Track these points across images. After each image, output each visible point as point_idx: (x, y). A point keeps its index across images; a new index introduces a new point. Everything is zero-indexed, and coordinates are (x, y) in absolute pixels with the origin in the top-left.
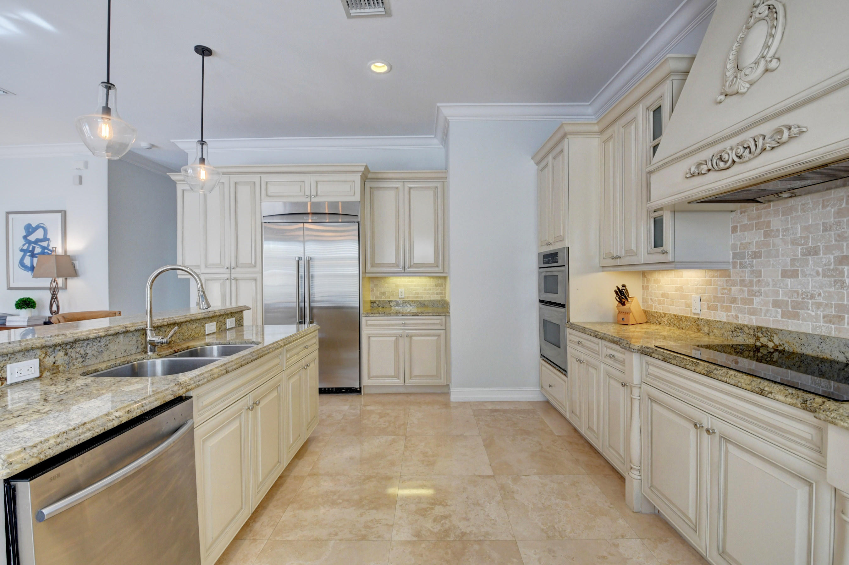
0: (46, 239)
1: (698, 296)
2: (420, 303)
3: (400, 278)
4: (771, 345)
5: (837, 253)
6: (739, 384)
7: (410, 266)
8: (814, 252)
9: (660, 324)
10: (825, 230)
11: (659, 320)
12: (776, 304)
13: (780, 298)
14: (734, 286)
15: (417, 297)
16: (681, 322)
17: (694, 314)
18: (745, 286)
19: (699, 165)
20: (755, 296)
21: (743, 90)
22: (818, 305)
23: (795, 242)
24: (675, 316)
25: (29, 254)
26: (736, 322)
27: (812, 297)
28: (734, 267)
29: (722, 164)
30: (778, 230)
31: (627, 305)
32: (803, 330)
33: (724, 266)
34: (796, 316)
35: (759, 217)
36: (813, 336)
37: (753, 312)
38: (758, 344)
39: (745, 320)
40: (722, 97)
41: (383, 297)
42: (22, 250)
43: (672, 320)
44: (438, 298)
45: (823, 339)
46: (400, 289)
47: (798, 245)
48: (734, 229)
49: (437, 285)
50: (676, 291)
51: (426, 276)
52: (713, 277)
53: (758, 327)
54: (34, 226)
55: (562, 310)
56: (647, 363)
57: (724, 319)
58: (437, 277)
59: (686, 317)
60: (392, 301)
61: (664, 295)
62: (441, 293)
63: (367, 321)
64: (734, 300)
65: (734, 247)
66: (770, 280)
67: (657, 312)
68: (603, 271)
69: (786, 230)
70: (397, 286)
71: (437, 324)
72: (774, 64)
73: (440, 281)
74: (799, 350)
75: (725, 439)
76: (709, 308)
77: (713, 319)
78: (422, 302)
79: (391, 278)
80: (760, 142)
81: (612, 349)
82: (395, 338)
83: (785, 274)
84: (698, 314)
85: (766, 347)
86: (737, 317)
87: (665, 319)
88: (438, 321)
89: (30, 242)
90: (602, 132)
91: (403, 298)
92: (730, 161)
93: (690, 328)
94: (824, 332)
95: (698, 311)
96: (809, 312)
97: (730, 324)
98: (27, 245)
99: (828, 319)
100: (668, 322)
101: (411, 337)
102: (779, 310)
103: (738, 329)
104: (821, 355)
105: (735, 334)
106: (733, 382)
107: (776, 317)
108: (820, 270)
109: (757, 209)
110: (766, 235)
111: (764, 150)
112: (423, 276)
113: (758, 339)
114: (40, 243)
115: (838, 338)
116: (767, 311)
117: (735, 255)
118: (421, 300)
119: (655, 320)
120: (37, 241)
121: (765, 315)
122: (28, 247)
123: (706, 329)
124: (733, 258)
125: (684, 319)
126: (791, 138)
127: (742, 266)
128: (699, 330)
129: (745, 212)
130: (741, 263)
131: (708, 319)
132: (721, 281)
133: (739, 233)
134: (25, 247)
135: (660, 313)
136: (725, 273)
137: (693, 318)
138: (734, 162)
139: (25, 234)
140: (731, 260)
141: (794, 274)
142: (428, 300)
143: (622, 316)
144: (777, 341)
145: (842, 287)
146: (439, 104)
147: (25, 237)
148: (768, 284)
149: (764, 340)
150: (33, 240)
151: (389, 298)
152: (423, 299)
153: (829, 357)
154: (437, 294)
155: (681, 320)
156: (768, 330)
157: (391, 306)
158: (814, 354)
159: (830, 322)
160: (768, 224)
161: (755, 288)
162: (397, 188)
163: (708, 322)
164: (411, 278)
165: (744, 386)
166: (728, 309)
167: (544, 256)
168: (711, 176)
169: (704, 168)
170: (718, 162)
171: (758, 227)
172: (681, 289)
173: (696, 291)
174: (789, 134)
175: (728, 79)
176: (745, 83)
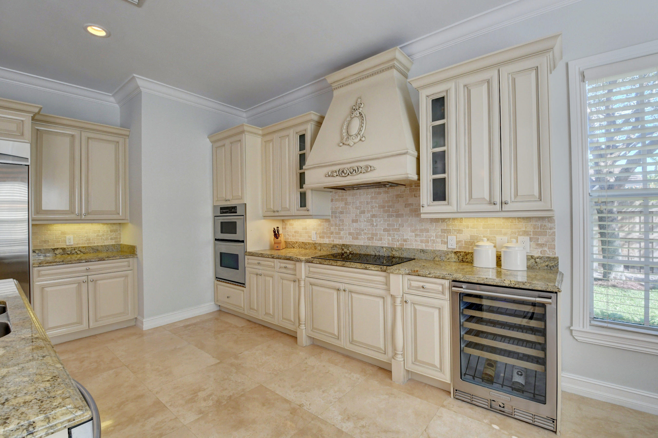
1: (315, 232)
2: (93, 249)
3: (67, 225)
4: (348, 252)
5: (371, 213)
6: (357, 267)
7: (87, 213)
8: (363, 212)
9: (294, 248)
10: (367, 204)
11: (293, 246)
12: (350, 234)
13: (351, 231)
14: (332, 226)
15: (88, 243)
16: (306, 246)
17: (313, 241)
18: (337, 226)
19: (332, 172)
20: (341, 231)
21: (351, 145)
22: (365, 234)
23: (357, 208)
24: (303, 243)
26: (333, 243)
27: (363, 230)
28: (332, 218)
29: (343, 174)
30: (350, 202)
31: (279, 238)
32: (360, 244)
33: (328, 218)
34: (357, 238)
35: (343, 196)
36: (364, 246)
37: (341, 238)
38: (343, 252)
39: (337, 242)
40: (341, 144)
41: (44, 245)
43: (301, 245)
44: (113, 242)
45: (367, 247)
46: (68, 236)
47: (358, 209)
48: (332, 200)
49: (111, 231)
50: (303, 229)
51: (99, 223)
52: (322, 222)
53: (343, 245)
55: (242, 244)
56: (309, 267)
57: (328, 242)
58: (111, 224)
59: (309, 243)
60: (57, 249)
61: (295, 232)
62: (116, 238)
63: (39, 271)
64: (332, 233)
65: (332, 208)
66: (347, 224)
67: (292, 242)
68: (264, 219)
69: (353, 203)
70: (63, 233)
71: (124, 266)
72: (363, 139)
73: (115, 227)
74: (359, 253)
75: (351, 292)
76: (320, 237)
77: (322, 242)
78: (95, 248)
79: (55, 225)
80: (360, 169)
81: (284, 263)
82: (77, 284)
83: (353, 221)
84: (315, 241)
85: (346, 253)
86: (333, 241)
87: (297, 245)
88: (126, 264)
90: (263, 135)
91: (72, 245)
92: (347, 174)
93: (311, 248)
94: (367, 244)
95: (315, 240)
96: (362, 236)
97: (331, 244)
99: (369, 239)
100: (298, 246)
101: (96, 281)
102: (351, 237)
103: (335, 246)
104: (367, 253)
105: (333, 248)
106: (354, 267)
107: (350, 239)
108: (366, 219)
109: (342, 192)
110: (346, 204)
111: (361, 172)
112: (95, 223)
113: (343, 250)
115: (372, 246)
116: (346, 237)
117: (332, 212)
118: (94, 246)
119: (291, 246)
121: (346, 239)
123: (319, 248)
124: (332, 213)
125: (307, 244)
126: (371, 170)
127: (336, 217)
128: (315, 249)
129: (337, 193)
130: (335, 216)
131: (320, 242)
132: (326, 224)
133: (334, 202)
135: (294, 242)
136: (328, 221)
137: (312, 243)
138: (348, 174)
140: (331, 215)
141: (356, 221)
142: (102, 246)
143: (276, 245)
144: (350, 250)
145: (373, 226)
146: (135, 75)
148: (346, 225)
149: (345, 250)
151: (54, 245)
152: (96, 245)
153: (370, 254)
154: (111, 239)
155: (306, 244)
156: (347, 245)
157: (55, 254)
158: (364, 253)
159: (369, 240)
160: (346, 199)
161: (341, 227)
162: (73, 136)
163: (320, 244)
164: (81, 224)
165: (359, 267)
166: (329, 237)
167: (221, 208)
168: (338, 178)
169: (335, 174)
170: (342, 173)
171: (342, 200)
172: (306, 228)
173: (314, 229)
174: (368, 169)
175: (343, 137)
176: (351, 142)
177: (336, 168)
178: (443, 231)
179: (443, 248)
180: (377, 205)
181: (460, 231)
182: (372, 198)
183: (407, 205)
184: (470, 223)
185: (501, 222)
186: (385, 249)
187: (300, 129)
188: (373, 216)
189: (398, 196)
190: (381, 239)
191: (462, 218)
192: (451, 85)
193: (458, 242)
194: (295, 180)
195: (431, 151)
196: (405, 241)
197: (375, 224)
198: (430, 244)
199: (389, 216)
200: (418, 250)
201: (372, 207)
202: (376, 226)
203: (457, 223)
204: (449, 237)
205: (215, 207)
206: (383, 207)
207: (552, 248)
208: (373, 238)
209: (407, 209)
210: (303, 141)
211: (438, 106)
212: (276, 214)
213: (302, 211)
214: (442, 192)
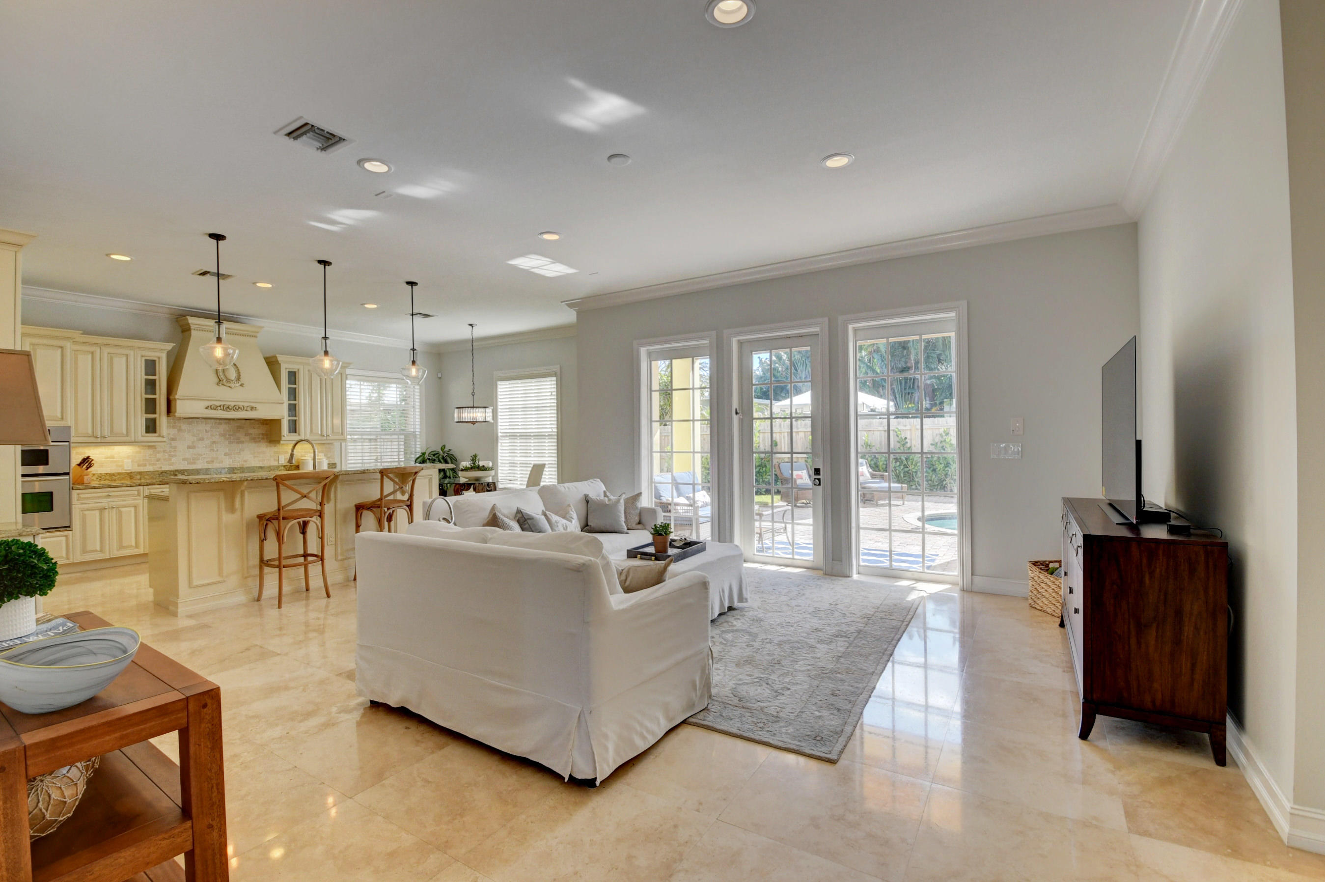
1: (130, 460)
5: (211, 440)
8: (202, 439)
12: (184, 459)
13: (187, 457)
14: (158, 453)
16: (113, 476)
17: (125, 470)
18: (166, 453)
19: (214, 406)
20: (172, 457)
22: (204, 458)
23: (194, 435)
24: (107, 474)
26: (159, 470)
27: (202, 455)
29: (228, 410)
30: (185, 430)
32: (198, 468)
34: (195, 463)
35: (175, 423)
37: (172, 464)
39: (166, 468)
43: (103, 476)
50: (105, 458)
52: (142, 449)
53: (175, 470)
57: (152, 470)
59: (118, 473)
64: (158, 460)
66: (181, 450)
69: (189, 430)
77: (144, 470)
80: (245, 409)
83: (189, 447)
84: (129, 470)
86: (161, 467)
87: (95, 477)
92: (232, 410)
93: (122, 479)
97: (158, 471)
99: (208, 462)
100: (97, 478)
102: (186, 462)
103: (163, 472)
105: (160, 475)
107: (184, 465)
108: (204, 446)
110: (179, 431)
111: (246, 410)
116: (180, 463)
121: (179, 465)
123: (138, 477)
125: (116, 475)
126: (254, 410)
128: (130, 478)
131: (139, 471)
132: (150, 451)
137: (127, 472)
141: (193, 447)
145: (213, 452)
148: (180, 452)
156: (181, 470)
160: (180, 427)
161: (172, 454)
163: (140, 473)
166: (154, 465)
168: (222, 412)
169: (219, 408)
170: (226, 408)
171: (174, 427)
172: (112, 457)
173: (128, 457)
174: (253, 408)
175: (221, 379)
176: (232, 385)
177: (222, 403)
178: (279, 452)
180: (218, 434)
181: (287, 452)
182: (212, 427)
183: (246, 435)
186: (226, 470)
188: (214, 442)
189: (239, 427)
190: (222, 462)
191: (287, 444)
192: (300, 367)
193: (288, 461)
194: (140, 405)
195: (288, 402)
196: (245, 461)
197: (215, 449)
198: (266, 462)
199: (230, 443)
200: (257, 467)
201: (212, 435)
202: (217, 450)
204: (280, 457)
206: (224, 435)
207: (336, 460)
208: (213, 461)
209: (247, 438)
210: (151, 366)
211: (293, 376)
212: (99, 440)
213: (151, 437)
214: (294, 428)
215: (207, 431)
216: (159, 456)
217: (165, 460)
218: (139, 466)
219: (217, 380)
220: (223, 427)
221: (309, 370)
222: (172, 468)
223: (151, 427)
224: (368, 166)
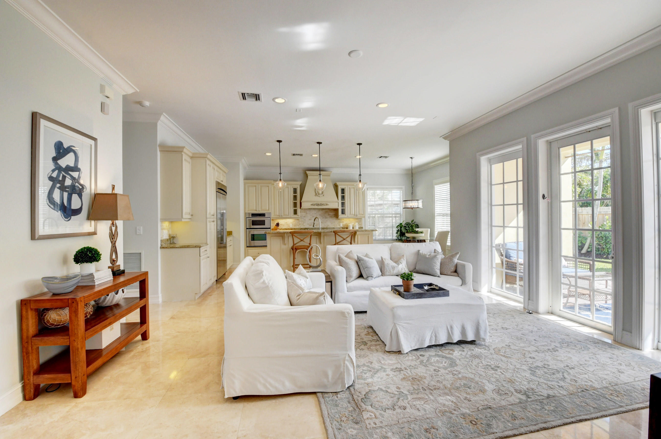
0: (76, 169)
12: (308, 224)
17: (290, 227)
18: (302, 222)
19: (314, 204)
21: (320, 197)
23: (311, 215)
24: (285, 229)
25: (58, 185)
28: (300, 219)
34: (311, 226)
40: (316, 196)
42: (51, 178)
50: (285, 223)
52: (295, 220)
54: (65, 146)
57: (298, 228)
64: (300, 224)
65: (300, 215)
72: (324, 196)
80: (324, 205)
83: (309, 220)
86: (301, 227)
89: (59, 168)
98: (56, 172)
107: (308, 226)
110: (306, 214)
114: (71, 173)
116: (306, 225)
120: (68, 169)
122: (58, 176)
127: (302, 218)
132: (297, 221)
133: (301, 213)
134: (55, 175)
135: (280, 228)
138: (320, 205)
139: (54, 155)
141: (311, 220)
147: (55, 159)
148: (306, 221)
150: (64, 166)
156: (307, 228)
161: (304, 222)
163: (294, 229)
166: (299, 226)
167: (252, 214)
168: (316, 206)
170: (318, 205)
171: (305, 212)
172: (287, 223)
173: (291, 223)
174: (327, 205)
175: (317, 194)
176: (320, 196)
177: (316, 203)
178: (339, 222)
179: (339, 227)
180: (319, 214)
181: (343, 222)
182: (317, 212)
183: (329, 215)
184: (346, 220)
185: (352, 219)
186: (322, 228)
187: (295, 187)
189: (326, 212)
192: (346, 187)
193: (343, 225)
194: (292, 205)
195: (341, 201)
196: (328, 225)
198: (335, 226)
199: (323, 218)
203: (342, 220)
204: (341, 224)
205: (245, 214)
206: (321, 215)
207: (362, 225)
210: (295, 191)
211: (343, 191)
212: (280, 217)
213: (295, 216)
214: (343, 212)
215: (315, 214)
216: (300, 223)
217: (302, 224)
218: (294, 226)
219: (315, 194)
220: (321, 212)
221: (349, 188)
222: (304, 227)
223: (295, 212)
224: (277, 100)
